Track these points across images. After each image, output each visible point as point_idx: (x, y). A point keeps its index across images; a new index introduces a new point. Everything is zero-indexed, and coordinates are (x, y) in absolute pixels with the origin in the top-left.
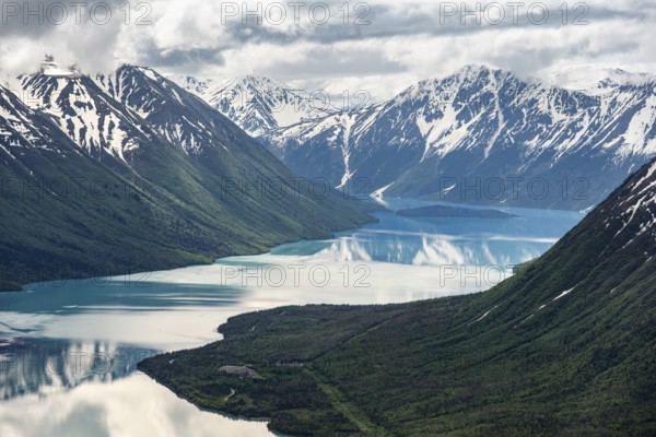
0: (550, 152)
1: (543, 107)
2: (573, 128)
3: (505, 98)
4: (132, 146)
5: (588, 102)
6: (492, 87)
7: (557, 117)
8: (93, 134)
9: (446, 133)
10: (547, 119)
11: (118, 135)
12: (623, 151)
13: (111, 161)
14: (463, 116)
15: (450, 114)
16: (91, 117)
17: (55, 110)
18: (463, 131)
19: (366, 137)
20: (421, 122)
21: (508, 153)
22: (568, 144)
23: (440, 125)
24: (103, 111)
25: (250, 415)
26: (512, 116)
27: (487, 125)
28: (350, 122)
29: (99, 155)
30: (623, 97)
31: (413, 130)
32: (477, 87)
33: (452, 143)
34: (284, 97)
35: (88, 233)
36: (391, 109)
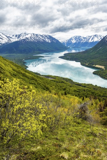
0: (83, 42)
1: (82, 39)
2: (85, 40)
3: (79, 38)
4: (51, 42)
5: (86, 38)
6: (78, 37)
7: (83, 39)
8: (47, 41)
9: (74, 41)
10: (82, 40)
11: (49, 41)
12: (89, 42)
13: (49, 43)
14: (75, 40)
15: (74, 40)
16: (47, 39)
17: (44, 39)
18: (75, 41)
19: (67, 42)
20: (72, 41)
21: (79, 43)
22: (84, 41)
23: (73, 41)
24: (48, 39)
25: (73, 60)
26: (79, 40)
27: (77, 40)
28: (66, 41)
29: (48, 43)
30: (89, 37)
31: (71, 41)
32: (76, 37)
33: (74, 42)
34: (60, 40)
35: (48, 49)
36: (69, 40)
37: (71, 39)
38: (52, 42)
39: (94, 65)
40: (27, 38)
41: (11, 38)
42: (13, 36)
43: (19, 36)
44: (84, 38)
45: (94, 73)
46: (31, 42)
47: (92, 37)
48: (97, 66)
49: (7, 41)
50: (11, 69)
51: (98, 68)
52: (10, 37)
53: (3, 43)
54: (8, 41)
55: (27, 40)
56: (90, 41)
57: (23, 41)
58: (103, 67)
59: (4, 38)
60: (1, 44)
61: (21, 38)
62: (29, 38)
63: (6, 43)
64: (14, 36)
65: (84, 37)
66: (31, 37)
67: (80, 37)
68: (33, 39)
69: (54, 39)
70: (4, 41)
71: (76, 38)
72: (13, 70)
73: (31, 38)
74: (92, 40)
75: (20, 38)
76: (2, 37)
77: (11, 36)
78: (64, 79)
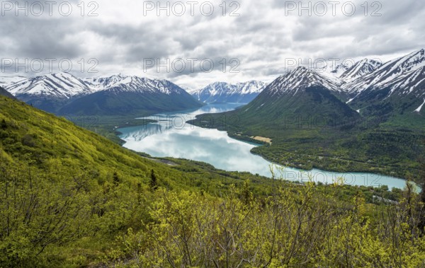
0: (230, 94)
1: (229, 87)
2: (234, 90)
3: (223, 86)
5: (235, 86)
6: (220, 85)
8: (164, 91)
9: (214, 92)
10: (229, 89)
11: (168, 91)
12: (242, 93)
13: (167, 95)
14: (216, 90)
15: (214, 90)
16: (163, 88)
17: (157, 87)
18: (217, 92)
19: (202, 93)
20: (210, 91)
21: (224, 95)
22: (233, 93)
26: (224, 89)
27: (220, 91)
28: (199, 91)
29: (165, 94)
30: (241, 85)
33: (215, 94)
35: (166, 106)
36: (205, 89)
37: (209, 88)
38: (173, 94)
39: (252, 137)
40: (123, 85)
41: (90, 84)
42: (95, 80)
43: (107, 81)
44: (232, 86)
45: (253, 152)
46: (130, 93)
47: (247, 85)
48: (257, 138)
49: (81, 90)
50: (93, 148)
51: (259, 141)
52: (88, 83)
53: (74, 94)
54: (84, 90)
55: (124, 89)
56: (243, 91)
57: (116, 91)
58: (268, 140)
59: (74, 83)
60: (69, 95)
61: (112, 85)
62: (128, 85)
63: (80, 94)
64: (97, 80)
65: (233, 84)
66: (130, 83)
67: (226, 84)
68: (136, 88)
69: (177, 87)
70: (75, 90)
71: (217, 86)
72: (98, 150)
73: (130, 85)
74: (246, 90)
75: (108, 85)
76: (72, 82)
77: (89, 81)
78: (197, 163)
